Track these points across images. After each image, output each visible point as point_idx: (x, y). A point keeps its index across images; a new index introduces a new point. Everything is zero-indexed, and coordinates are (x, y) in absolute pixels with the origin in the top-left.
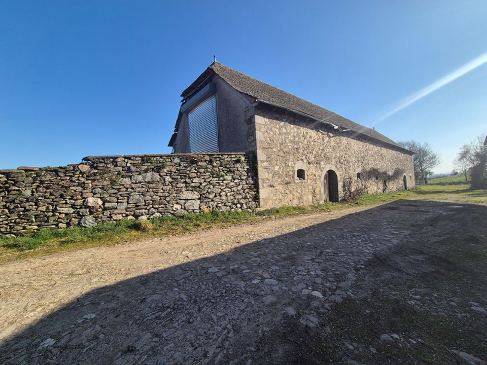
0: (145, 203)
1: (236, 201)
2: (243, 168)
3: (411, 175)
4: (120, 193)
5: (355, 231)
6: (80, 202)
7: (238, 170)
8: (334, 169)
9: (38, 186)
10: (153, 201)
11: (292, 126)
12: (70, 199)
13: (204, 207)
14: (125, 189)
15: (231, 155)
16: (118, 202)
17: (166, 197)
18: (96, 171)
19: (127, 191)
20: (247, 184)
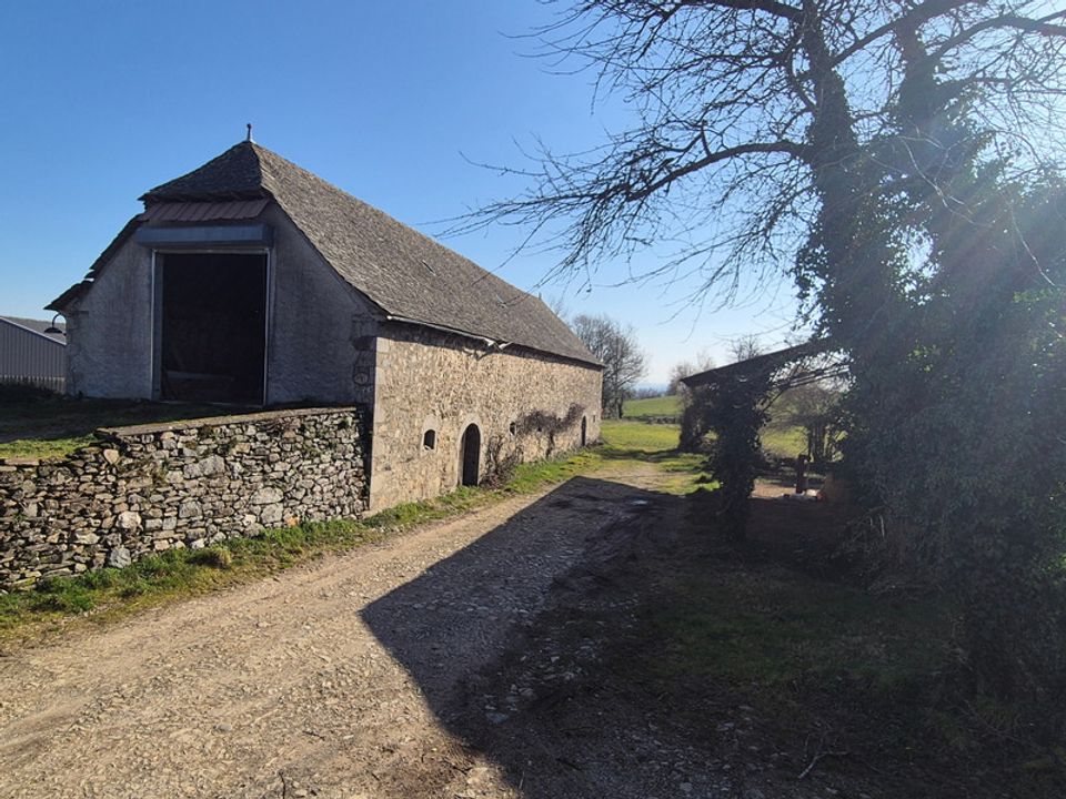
0: (204, 515)
1: (335, 501)
2: (350, 437)
3: (594, 413)
4: (168, 500)
5: (528, 552)
6: (108, 522)
7: (341, 443)
8: (477, 421)
9: (46, 497)
10: (214, 511)
11: (426, 348)
12: (95, 518)
13: (288, 516)
14: (175, 493)
15: (332, 414)
16: (163, 518)
17: (234, 502)
18: (131, 461)
19: (177, 495)
20: (352, 467)
